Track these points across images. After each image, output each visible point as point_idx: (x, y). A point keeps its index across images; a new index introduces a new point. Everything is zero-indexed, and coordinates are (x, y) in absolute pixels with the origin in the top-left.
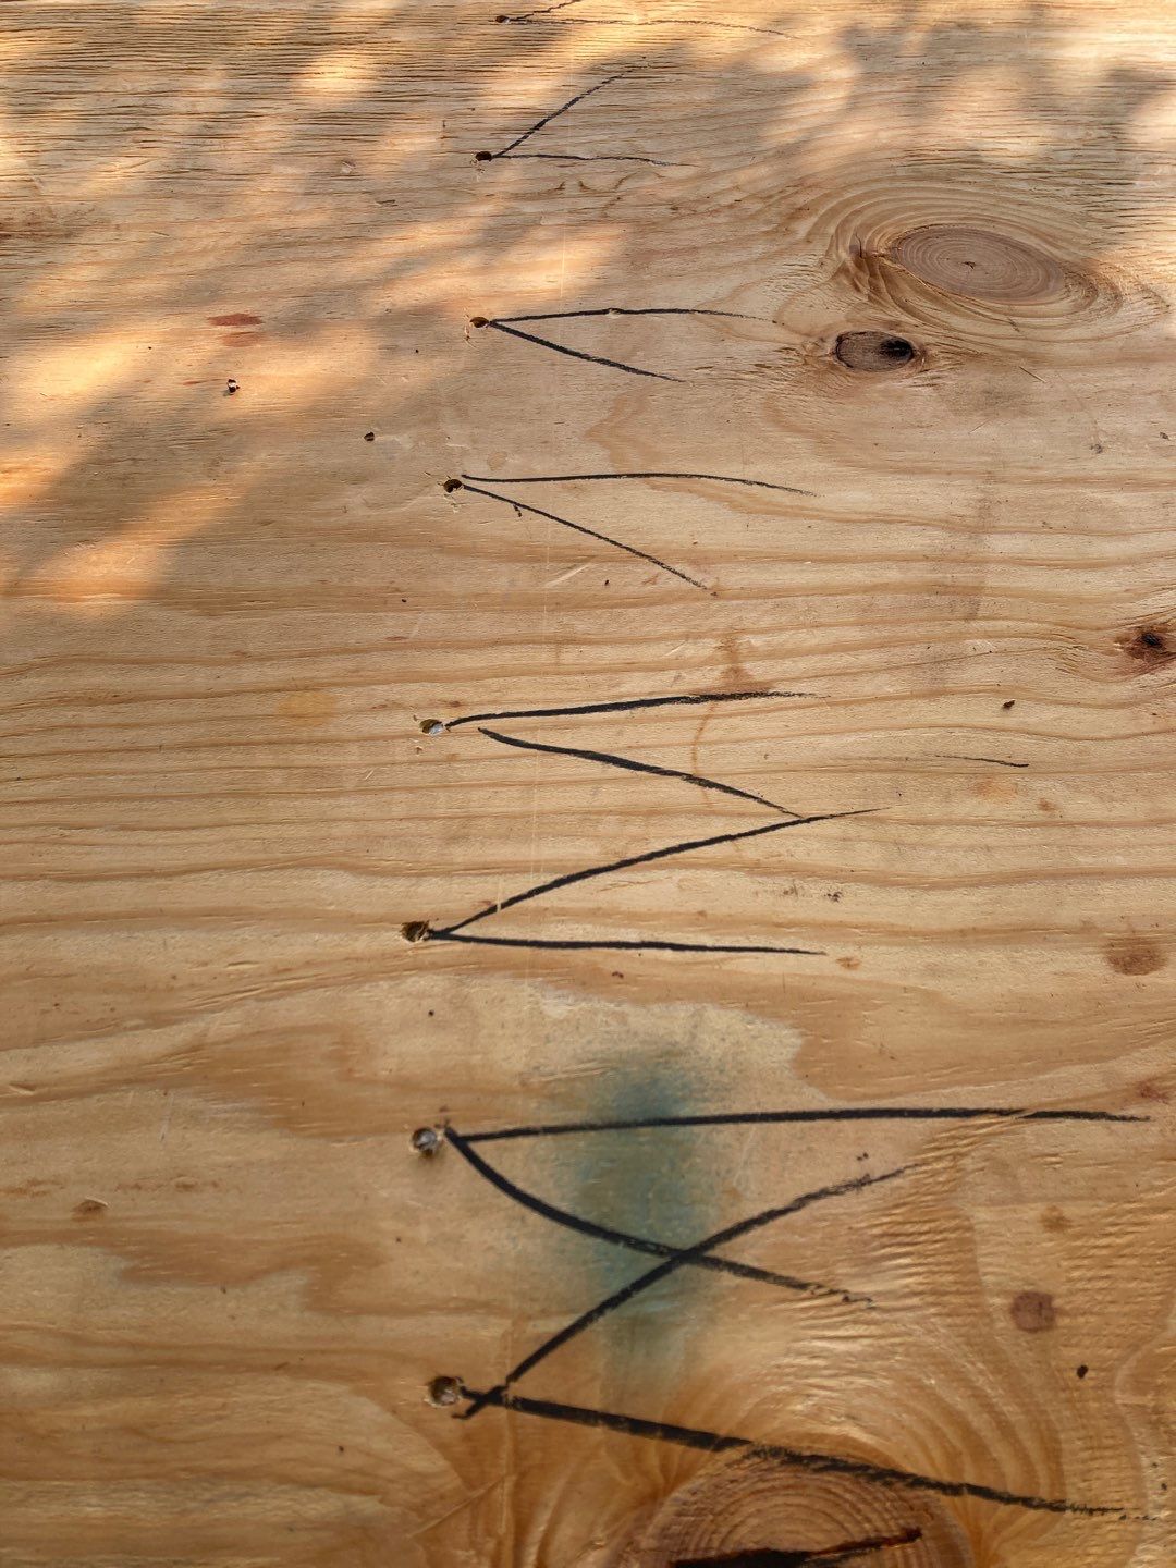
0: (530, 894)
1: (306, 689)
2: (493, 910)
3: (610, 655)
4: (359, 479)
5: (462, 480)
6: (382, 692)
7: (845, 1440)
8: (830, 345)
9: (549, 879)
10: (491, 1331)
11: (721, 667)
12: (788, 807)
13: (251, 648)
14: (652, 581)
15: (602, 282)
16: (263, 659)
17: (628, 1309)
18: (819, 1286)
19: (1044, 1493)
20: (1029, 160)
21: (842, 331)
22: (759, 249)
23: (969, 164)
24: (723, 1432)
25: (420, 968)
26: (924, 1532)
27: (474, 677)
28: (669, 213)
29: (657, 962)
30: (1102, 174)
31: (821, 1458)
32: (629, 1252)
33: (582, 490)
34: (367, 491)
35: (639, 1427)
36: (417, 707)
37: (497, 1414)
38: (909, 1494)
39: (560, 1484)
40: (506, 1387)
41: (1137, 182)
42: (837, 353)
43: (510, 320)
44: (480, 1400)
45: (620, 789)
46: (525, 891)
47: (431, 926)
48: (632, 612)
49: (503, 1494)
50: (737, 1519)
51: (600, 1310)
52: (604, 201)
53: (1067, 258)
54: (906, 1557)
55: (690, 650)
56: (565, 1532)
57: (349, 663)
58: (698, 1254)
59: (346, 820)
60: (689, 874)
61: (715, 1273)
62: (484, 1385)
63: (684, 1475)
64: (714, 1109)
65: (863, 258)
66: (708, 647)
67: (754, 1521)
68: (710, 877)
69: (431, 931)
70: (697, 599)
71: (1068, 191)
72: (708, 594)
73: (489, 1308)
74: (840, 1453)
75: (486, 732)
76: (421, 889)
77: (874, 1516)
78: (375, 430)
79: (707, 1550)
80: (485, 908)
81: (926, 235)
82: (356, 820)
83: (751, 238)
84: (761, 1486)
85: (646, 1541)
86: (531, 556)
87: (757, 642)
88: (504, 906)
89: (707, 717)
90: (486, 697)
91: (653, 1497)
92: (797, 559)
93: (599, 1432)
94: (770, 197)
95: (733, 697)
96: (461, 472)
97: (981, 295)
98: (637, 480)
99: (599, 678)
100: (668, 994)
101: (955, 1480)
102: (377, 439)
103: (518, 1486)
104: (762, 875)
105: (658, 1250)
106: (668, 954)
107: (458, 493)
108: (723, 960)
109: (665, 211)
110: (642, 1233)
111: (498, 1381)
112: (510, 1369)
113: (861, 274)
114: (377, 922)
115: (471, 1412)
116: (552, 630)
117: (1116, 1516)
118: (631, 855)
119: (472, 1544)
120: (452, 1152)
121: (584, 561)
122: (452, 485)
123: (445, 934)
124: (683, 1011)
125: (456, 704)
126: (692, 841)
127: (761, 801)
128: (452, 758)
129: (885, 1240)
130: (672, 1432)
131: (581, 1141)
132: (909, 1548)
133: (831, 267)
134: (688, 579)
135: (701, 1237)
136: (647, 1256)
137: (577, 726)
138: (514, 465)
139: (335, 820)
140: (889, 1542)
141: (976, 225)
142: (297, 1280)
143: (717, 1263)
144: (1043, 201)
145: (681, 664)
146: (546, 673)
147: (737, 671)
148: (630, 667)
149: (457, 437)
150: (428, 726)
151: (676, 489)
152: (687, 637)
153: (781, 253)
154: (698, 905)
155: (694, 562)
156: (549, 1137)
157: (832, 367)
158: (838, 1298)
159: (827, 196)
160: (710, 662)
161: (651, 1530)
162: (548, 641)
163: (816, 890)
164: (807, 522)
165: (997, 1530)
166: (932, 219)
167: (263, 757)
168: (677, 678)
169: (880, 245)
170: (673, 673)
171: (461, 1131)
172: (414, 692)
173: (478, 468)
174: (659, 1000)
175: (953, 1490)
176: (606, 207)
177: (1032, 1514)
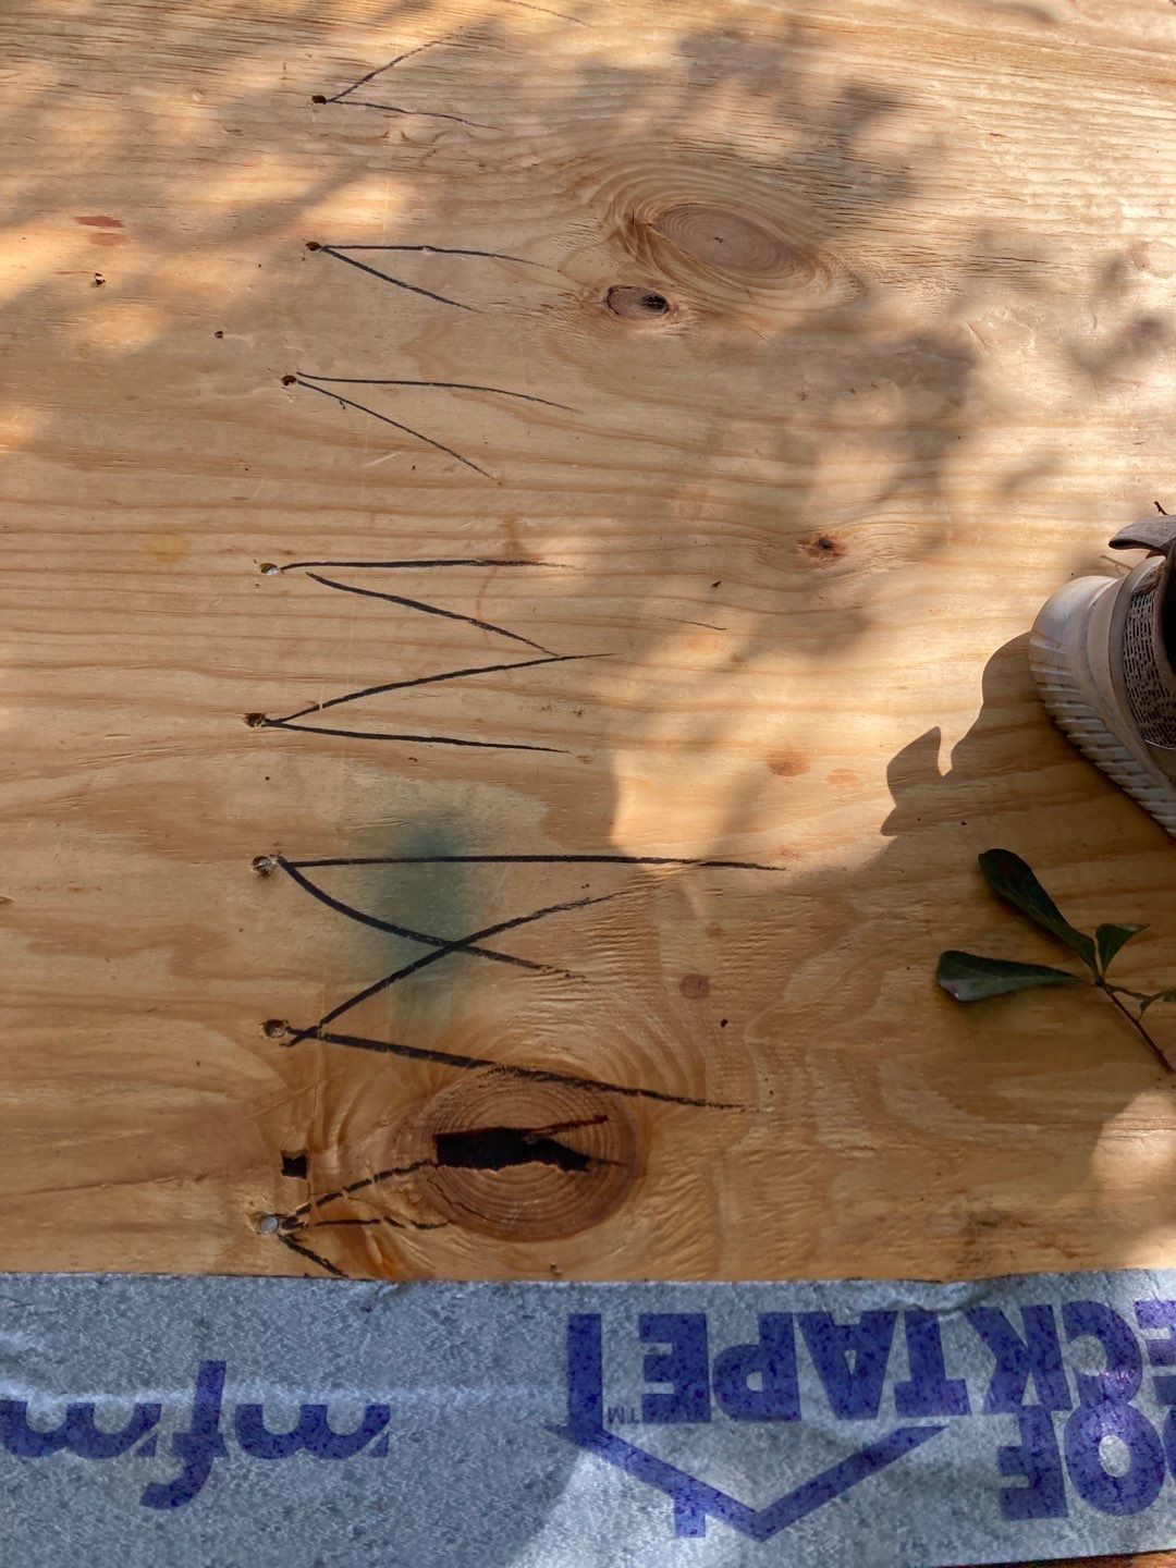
0: (346, 699)
1: (167, 533)
2: (316, 708)
3: (414, 524)
4: (209, 368)
5: (298, 377)
6: (228, 540)
7: (562, 1063)
8: (603, 295)
9: (361, 689)
10: (312, 990)
11: (503, 541)
12: (548, 649)
13: (120, 498)
14: (450, 469)
15: (418, 222)
16: (130, 507)
17: (410, 980)
18: (549, 967)
19: (692, 1095)
20: (773, 158)
21: (613, 284)
22: (550, 208)
23: (725, 156)
24: (475, 1057)
25: (258, 746)
26: (610, 1118)
27: (303, 532)
28: (477, 169)
29: (444, 752)
30: (828, 177)
31: (544, 1073)
32: (414, 943)
33: (397, 393)
34: (216, 379)
35: (416, 1053)
36: (257, 553)
37: (316, 1044)
38: (601, 1095)
39: (358, 1087)
40: (321, 1027)
41: (854, 187)
42: (608, 301)
43: (340, 247)
44: (301, 1035)
45: (420, 626)
46: (341, 696)
47: (267, 717)
48: (435, 492)
49: (316, 1095)
50: (482, 1109)
51: (392, 979)
52: (423, 152)
53: (794, 242)
54: (596, 1133)
55: (478, 526)
56: (362, 1116)
57: (202, 515)
58: (464, 945)
59: (199, 634)
60: (472, 692)
61: (476, 957)
62: (305, 1024)
63: (447, 1082)
64: (480, 852)
65: (634, 225)
66: (492, 524)
67: (493, 1111)
68: (488, 695)
69: (267, 720)
70: (486, 487)
71: (800, 188)
72: (494, 483)
73: (308, 976)
74: (555, 1070)
75: (312, 576)
76: (260, 690)
77: (577, 1109)
78: (224, 329)
79: (461, 1126)
80: (310, 706)
81: (685, 211)
82: (207, 636)
83: (544, 198)
84: (500, 1089)
85: (418, 1121)
86: (354, 442)
87: (530, 523)
88: (325, 706)
89: (491, 577)
90: (313, 549)
91: (425, 1096)
92: (567, 462)
93: (387, 1056)
94: (562, 165)
95: (511, 563)
96: (295, 370)
97: (725, 266)
98: (441, 389)
99: (405, 541)
100: (452, 775)
101: (633, 1087)
102: (225, 336)
103: (327, 1089)
104: (526, 695)
105: (435, 942)
106: (452, 745)
107: (291, 386)
108: (493, 754)
109: (474, 167)
110: (424, 931)
111: (316, 1023)
112: (323, 1014)
113: (631, 239)
114: (227, 711)
115: (294, 1042)
116: (368, 501)
117: (738, 1110)
118: (427, 676)
119: (293, 1123)
120: (283, 873)
121: (397, 449)
122: (288, 380)
123: (279, 723)
124: (462, 787)
125: (289, 553)
126: (474, 668)
127: (529, 642)
128: (285, 594)
129: (597, 940)
130: (438, 1056)
131: (381, 870)
132: (598, 1127)
133: (608, 230)
134: (480, 471)
135: (466, 934)
136: (427, 945)
137: (387, 576)
138: (340, 368)
139: (191, 634)
140: (586, 1123)
141: (726, 208)
142: (165, 954)
143: (477, 951)
144: (780, 194)
145: (472, 536)
146: (362, 534)
147: (515, 545)
148: (431, 534)
149: (293, 341)
150: (266, 568)
151: (472, 398)
152: (477, 515)
153: (568, 213)
154: (477, 714)
155: (484, 457)
156: (357, 866)
157: (603, 313)
158: (562, 975)
159: (608, 169)
160: (495, 535)
161: (421, 1115)
162: (365, 509)
163: (565, 709)
164: (577, 434)
165: (658, 1118)
166: (692, 199)
167: (132, 584)
168: (469, 545)
169: (649, 216)
170: (465, 542)
171: (290, 860)
172: (253, 541)
173: (311, 368)
174: (444, 778)
175: (632, 1092)
176: (424, 158)
177: (683, 1108)
